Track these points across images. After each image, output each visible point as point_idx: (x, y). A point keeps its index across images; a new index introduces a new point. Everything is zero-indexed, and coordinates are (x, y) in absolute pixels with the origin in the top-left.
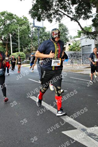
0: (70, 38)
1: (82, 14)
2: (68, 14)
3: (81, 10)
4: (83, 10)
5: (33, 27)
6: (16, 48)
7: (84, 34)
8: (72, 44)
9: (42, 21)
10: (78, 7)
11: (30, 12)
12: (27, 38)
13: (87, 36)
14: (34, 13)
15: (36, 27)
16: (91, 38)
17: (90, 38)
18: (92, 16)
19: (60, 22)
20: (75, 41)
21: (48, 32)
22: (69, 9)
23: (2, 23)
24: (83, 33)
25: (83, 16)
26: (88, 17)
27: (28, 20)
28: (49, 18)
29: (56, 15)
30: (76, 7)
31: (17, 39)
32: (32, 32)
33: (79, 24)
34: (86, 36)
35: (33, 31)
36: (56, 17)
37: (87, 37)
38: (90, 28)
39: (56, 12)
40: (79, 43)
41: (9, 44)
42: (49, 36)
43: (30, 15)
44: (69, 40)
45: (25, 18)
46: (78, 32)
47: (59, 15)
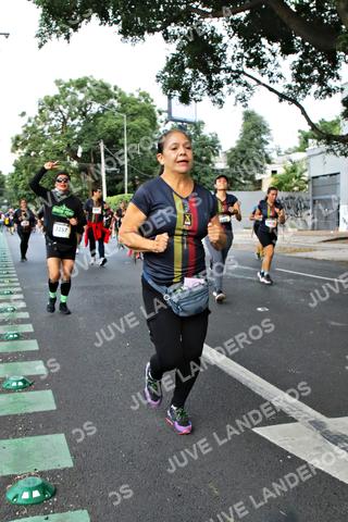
0: (275, 152)
1: (311, 81)
2: (271, 82)
3: (309, 72)
4: (316, 72)
5: (167, 122)
6: (117, 181)
7: (319, 140)
9: (193, 102)
13: (328, 147)
15: (177, 121)
16: (338, 153)
17: (335, 154)
18: (342, 89)
19: (246, 105)
20: (291, 161)
21: (210, 136)
22: (273, 67)
23: (77, 110)
24: (314, 137)
25: (315, 87)
26: (329, 91)
27: (152, 101)
28: (214, 95)
29: (234, 87)
30: (295, 62)
33: (304, 113)
34: (324, 147)
36: (234, 91)
37: (328, 151)
38: (335, 124)
39: (235, 77)
40: (304, 167)
42: (214, 147)
43: (160, 85)
44: (272, 159)
45: (144, 96)
46: (300, 134)
47: (245, 85)
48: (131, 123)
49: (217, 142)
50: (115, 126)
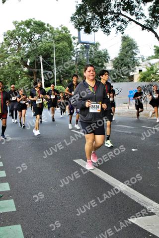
0: (141, 59)
2: (137, 19)
6: (51, 79)
8: (144, 70)
9: (92, 32)
10: (154, 7)
11: (72, 19)
14: (78, 21)
15: (83, 43)
19: (123, 33)
20: (150, 64)
21: (103, 51)
22: (138, 10)
23: (26, 38)
27: (69, 32)
28: (105, 27)
29: (116, 22)
30: (151, 6)
31: (52, 64)
32: (77, 52)
33: (157, 36)
35: (78, 50)
36: (116, 25)
39: (116, 17)
40: (158, 68)
41: (38, 73)
42: (105, 57)
43: (73, 23)
45: (64, 30)
46: (155, 48)
47: (122, 21)
48: (58, 45)
49: (108, 54)
50: (49, 48)
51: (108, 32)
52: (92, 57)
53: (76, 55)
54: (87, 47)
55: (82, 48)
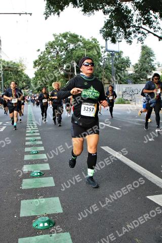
2: (155, 31)
5: (105, 52)
9: (117, 42)
12: (97, 67)
14: (106, 33)
15: (110, 51)
19: (143, 43)
21: (126, 58)
22: (156, 24)
23: (63, 48)
27: (98, 42)
28: (127, 38)
29: (137, 34)
32: (104, 59)
35: (105, 57)
36: (137, 36)
39: (137, 30)
43: (102, 34)
44: (155, 68)
45: (94, 40)
47: (142, 33)
48: (89, 53)
49: (129, 61)
50: (81, 55)
51: (130, 42)
52: (117, 63)
53: (103, 61)
54: (112, 55)
55: (108, 55)
